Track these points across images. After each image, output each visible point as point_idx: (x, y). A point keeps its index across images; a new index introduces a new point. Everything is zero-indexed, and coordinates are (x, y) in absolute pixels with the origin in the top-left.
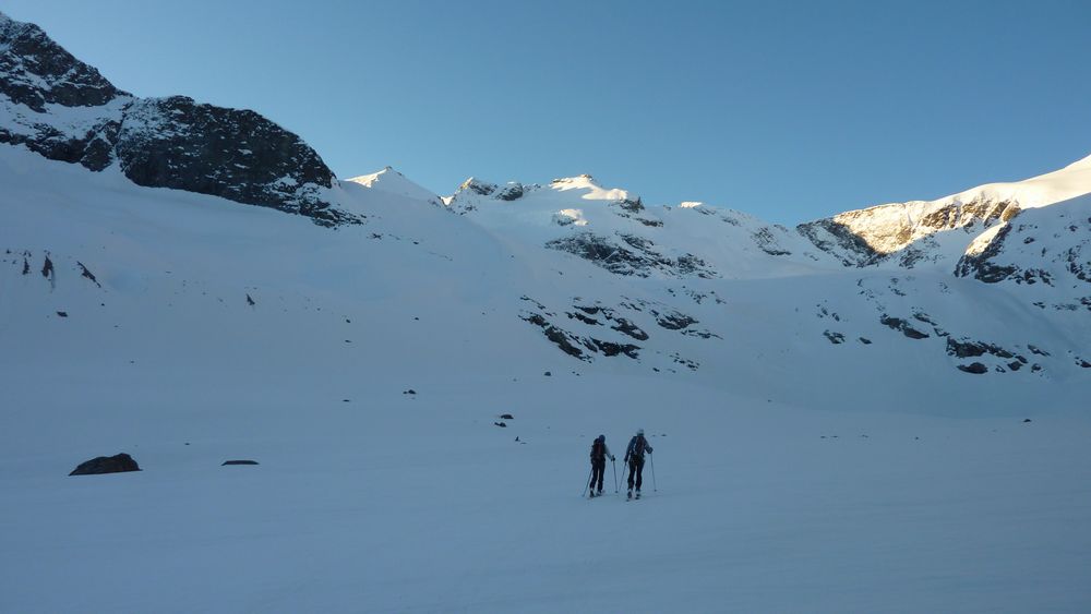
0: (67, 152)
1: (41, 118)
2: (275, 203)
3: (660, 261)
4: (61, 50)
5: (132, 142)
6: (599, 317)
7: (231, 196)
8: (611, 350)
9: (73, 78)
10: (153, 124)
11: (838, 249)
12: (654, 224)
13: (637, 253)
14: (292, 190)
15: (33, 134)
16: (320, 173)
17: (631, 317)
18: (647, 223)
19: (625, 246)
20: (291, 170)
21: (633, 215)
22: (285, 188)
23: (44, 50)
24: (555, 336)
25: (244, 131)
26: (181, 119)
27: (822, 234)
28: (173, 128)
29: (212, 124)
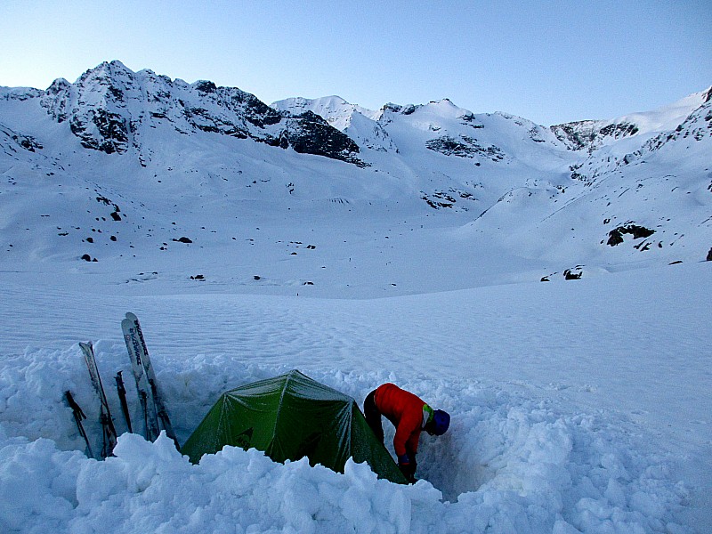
0: (275, 143)
1: (264, 131)
2: (344, 159)
3: (479, 149)
4: (263, 104)
5: (293, 138)
6: (442, 196)
7: (328, 156)
8: (445, 206)
9: (269, 114)
10: (298, 130)
11: (566, 140)
12: (479, 127)
13: (469, 146)
14: (348, 154)
15: (265, 138)
16: (355, 148)
17: (451, 195)
18: (476, 127)
19: (464, 142)
20: (347, 147)
21: (470, 123)
22: (345, 154)
23: (258, 104)
24: (430, 203)
25: (329, 133)
26: (307, 128)
27: (561, 132)
28: (305, 132)
29: (317, 130)
